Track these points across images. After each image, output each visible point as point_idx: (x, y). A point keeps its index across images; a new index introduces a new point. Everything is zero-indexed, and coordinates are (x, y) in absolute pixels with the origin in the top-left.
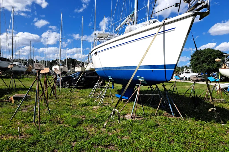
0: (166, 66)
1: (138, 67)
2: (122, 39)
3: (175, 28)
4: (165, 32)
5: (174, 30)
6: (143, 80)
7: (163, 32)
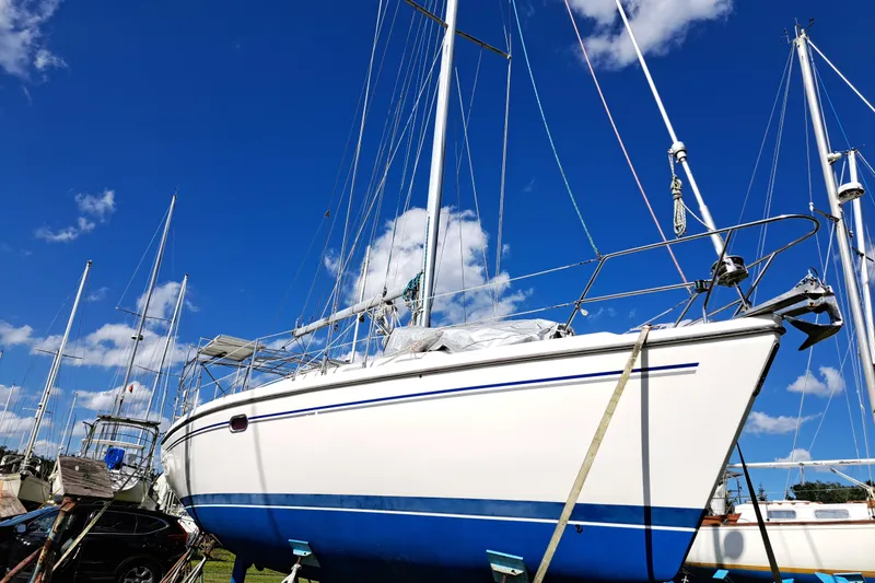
0: (652, 511)
1: (567, 512)
2: (420, 374)
3: (696, 365)
4: (650, 372)
5: (694, 372)
6: (518, 572)
7: (639, 373)
